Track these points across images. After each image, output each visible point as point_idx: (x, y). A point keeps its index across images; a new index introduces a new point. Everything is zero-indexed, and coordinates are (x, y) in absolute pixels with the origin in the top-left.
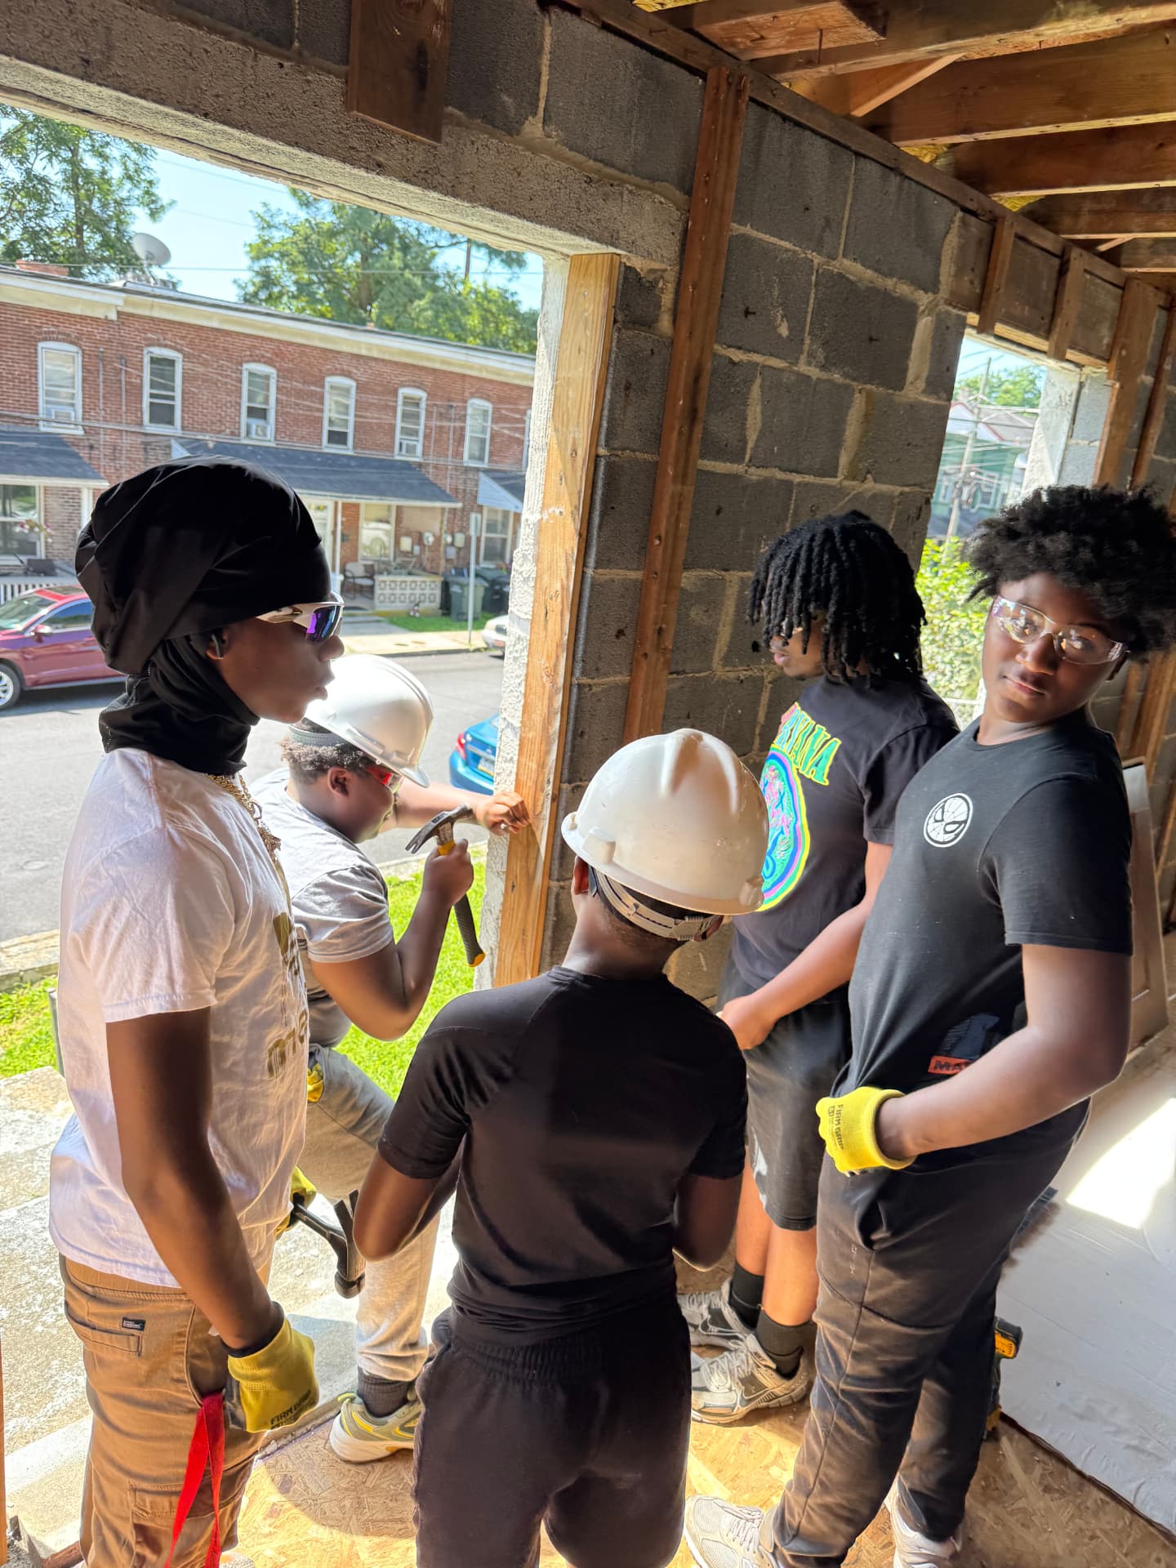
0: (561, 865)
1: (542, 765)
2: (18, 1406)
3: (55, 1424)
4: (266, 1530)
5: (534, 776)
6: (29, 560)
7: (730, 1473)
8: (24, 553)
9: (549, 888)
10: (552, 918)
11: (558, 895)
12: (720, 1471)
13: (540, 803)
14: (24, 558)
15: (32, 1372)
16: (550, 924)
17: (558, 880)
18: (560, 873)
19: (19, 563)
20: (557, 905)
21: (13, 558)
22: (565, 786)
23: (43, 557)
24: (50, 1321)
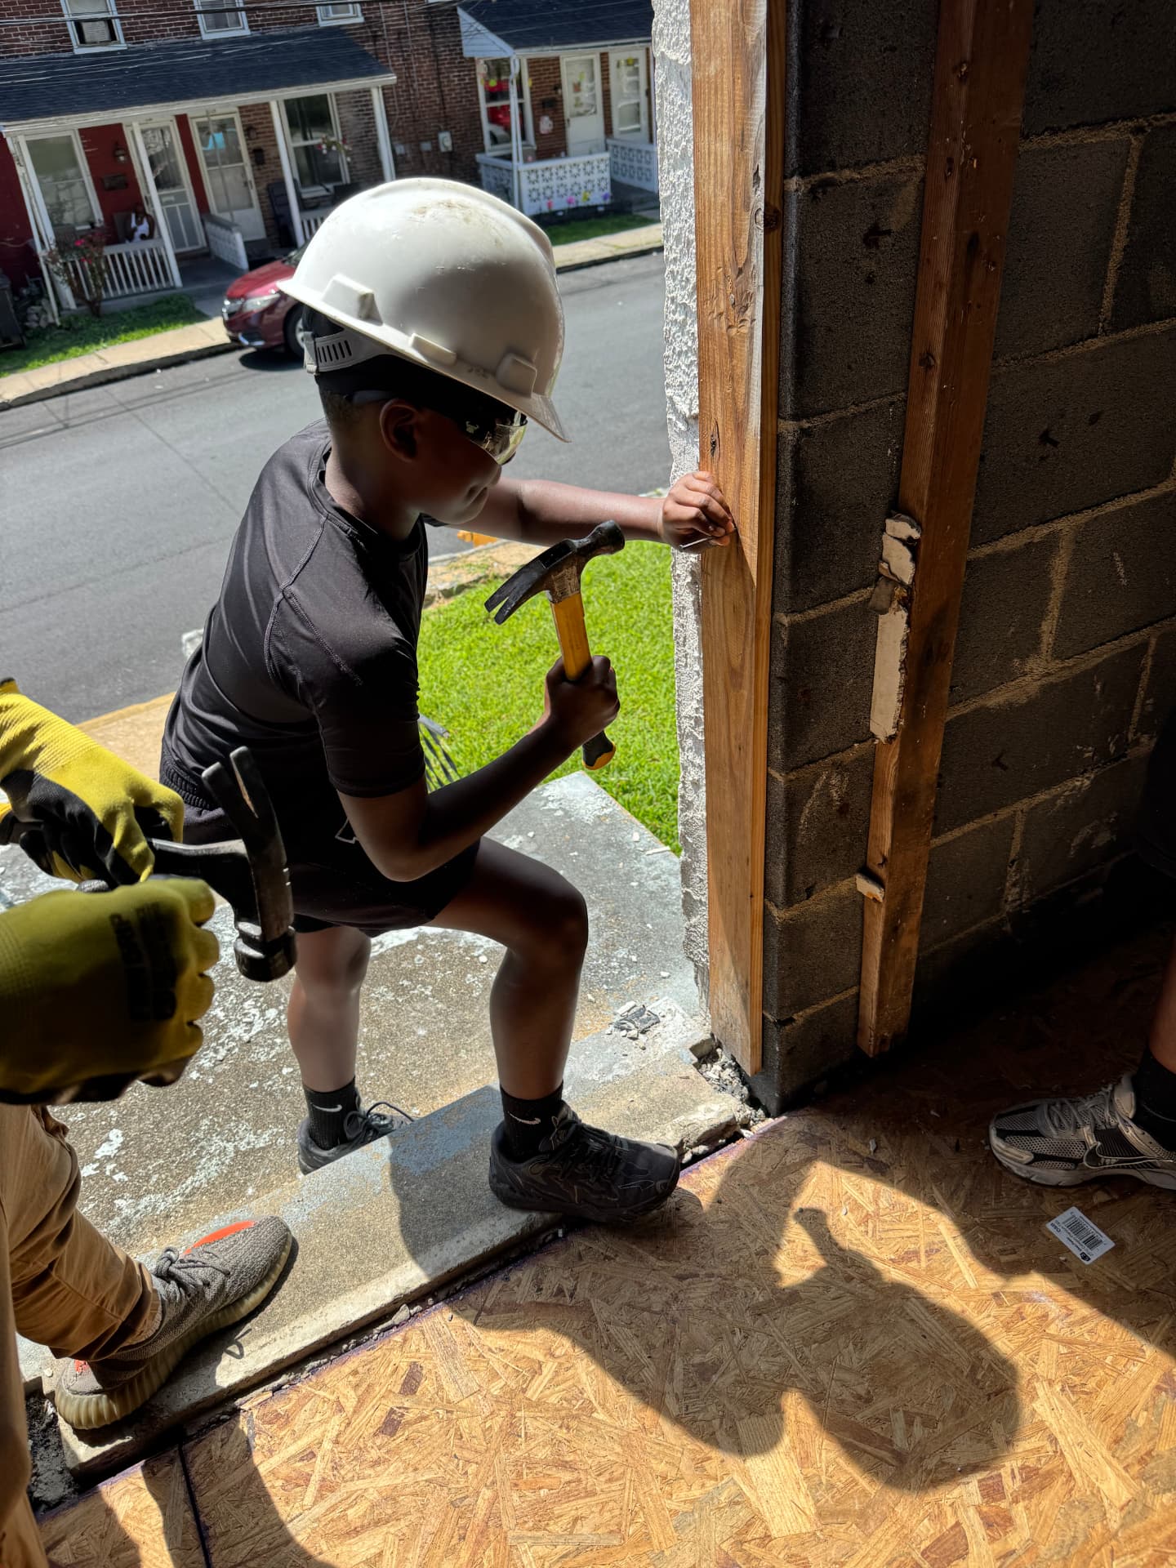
0: (799, 380)
1: (740, 142)
2: (154, 1178)
3: (191, 1206)
4: (374, 1454)
5: (727, 177)
6: (335, 187)
7: (1138, 1447)
8: (328, 180)
9: (779, 437)
10: (788, 502)
11: (797, 450)
12: (1117, 1441)
13: (744, 240)
14: (330, 186)
15: (177, 1134)
16: (786, 512)
17: (796, 417)
18: (797, 400)
19: (324, 193)
20: (798, 474)
21: (321, 188)
22: (793, 183)
23: (349, 181)
24: (207, 1064)
